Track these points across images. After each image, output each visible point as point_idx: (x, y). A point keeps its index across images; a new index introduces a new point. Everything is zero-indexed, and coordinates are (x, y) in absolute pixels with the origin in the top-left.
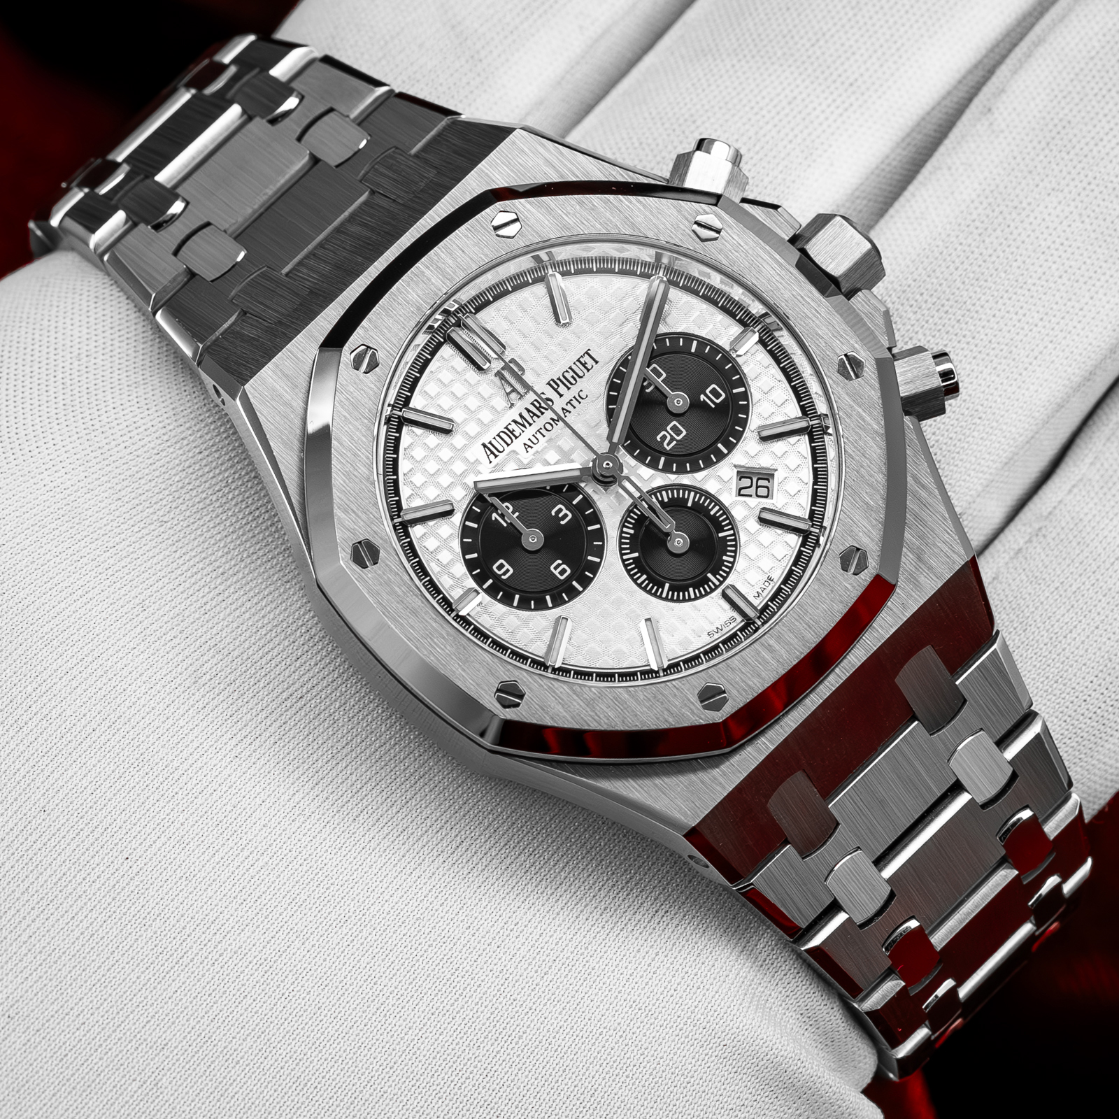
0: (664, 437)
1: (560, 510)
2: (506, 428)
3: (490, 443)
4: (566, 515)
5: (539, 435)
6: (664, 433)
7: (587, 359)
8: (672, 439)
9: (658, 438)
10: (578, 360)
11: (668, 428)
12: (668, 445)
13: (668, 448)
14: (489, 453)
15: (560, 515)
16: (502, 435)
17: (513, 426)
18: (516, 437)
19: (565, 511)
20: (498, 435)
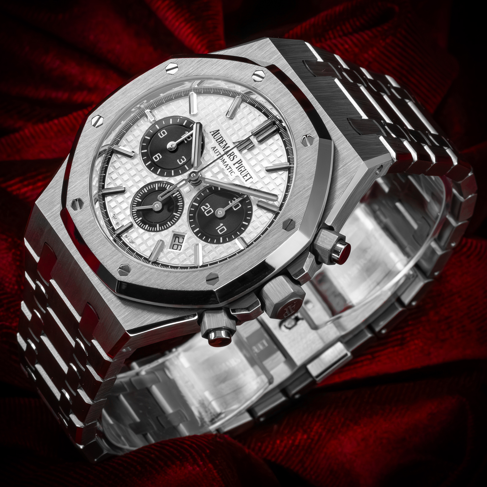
0: (207, 206)
1: (183, 160)
2: (224, 140)
3: (219, 133)
4: (181, 162)
5: (218, 153)
6: (209, 206)
7: (248, 177)
8: (205, 210)
9: (207, 204)
10: (248, 173)
11: (211, 209)
12: (203, 208)
13: (202, 208)
14: (215, 132)
15: (181, 160)
16: (222, 138)
17: (224, 143)
18: (219, 144)
19: (183, 162)
20: (222, 137)
